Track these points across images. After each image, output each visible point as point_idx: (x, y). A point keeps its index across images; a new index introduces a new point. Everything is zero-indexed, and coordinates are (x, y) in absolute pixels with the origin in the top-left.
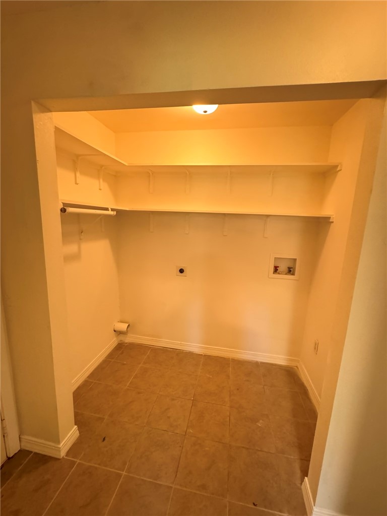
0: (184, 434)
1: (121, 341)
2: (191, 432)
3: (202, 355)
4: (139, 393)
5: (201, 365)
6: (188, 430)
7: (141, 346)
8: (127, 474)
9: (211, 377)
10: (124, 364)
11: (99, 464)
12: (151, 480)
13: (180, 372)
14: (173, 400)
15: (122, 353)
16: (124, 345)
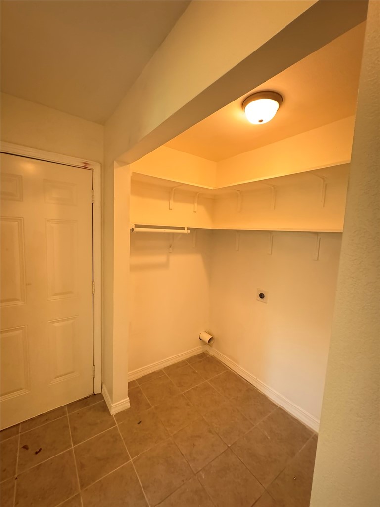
0: (195, 473)
1: (207, 351)
2: (201, 476)
3: (277, 406)
4: (188, 404)
5: (267, 417)
6: (201, 473)
7: (220, 363)
8: (132, 463)
9: (269, 438)
10: (194, 372)
11: (124, 439)
12: (141, 485)
13: (237, 409)
14: (210, 431)
15: (200, 362)
16: (206, 356)
